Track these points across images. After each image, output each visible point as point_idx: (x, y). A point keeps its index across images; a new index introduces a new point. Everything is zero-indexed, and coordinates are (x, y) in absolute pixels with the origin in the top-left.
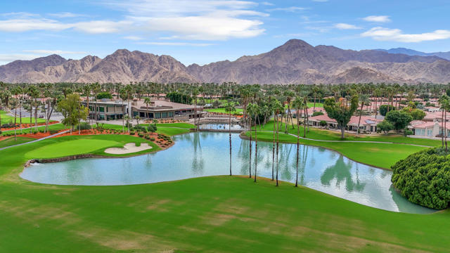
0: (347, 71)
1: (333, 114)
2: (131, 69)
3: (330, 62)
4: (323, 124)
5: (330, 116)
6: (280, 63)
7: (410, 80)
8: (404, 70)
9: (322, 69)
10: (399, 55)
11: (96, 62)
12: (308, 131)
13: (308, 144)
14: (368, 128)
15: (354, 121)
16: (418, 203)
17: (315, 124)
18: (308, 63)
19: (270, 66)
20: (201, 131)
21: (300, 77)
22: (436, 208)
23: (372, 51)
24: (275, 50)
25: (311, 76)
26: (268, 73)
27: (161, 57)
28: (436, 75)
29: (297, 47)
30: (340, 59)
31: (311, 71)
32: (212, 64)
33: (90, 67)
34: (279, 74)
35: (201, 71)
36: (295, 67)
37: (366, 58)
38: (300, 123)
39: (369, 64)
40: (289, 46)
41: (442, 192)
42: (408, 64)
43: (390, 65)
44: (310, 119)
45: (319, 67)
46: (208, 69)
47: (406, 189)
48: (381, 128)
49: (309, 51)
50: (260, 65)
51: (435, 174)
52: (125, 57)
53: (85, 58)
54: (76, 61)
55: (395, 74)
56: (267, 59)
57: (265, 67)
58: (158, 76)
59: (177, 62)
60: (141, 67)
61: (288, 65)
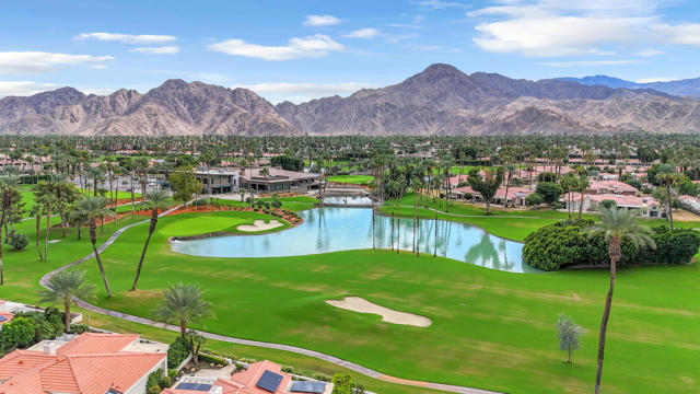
0: (517, 112)
1: (478, 187)
2: (189, 109)
3: (493, 99)
4: (468, 197)
5: (474, 189)
6: (417, 101)
7: (610, 126)
8: (601, 111)
9: (481, 109)
10: (596, 87)
11: (134, 100)
12: (452, 206)
13: (450, 219)
14: (517, 202)
15: (500, 194)
16: (537, 267)
17: (460, 196)
18: (460, 101)
19: (402, 105)
20: (327, 205)
21: (447, 122)
22: (550, 270)
23: (556, 80)
24: (409, 82)
25: (464, 120)
26: (399, 116)
27: (234, 92)
28: (649, 119)
29: (443, 76)
30: (507, 94)
31: (464, 113)
32: (313, 102)
33: (125, 106)
34: (416, 117)
35: (297, 113)
36: (440, 106)
37: (547, 92)
38: (442, 196)
39: (551, 101)
40: (431, 76)
41: (554, 256)
42: (608, 102)
43: (581, 103)
44: (453, 191)
45: (477, 106)
46: (307, 110)
47: (529, 256)
48: (530, 202)
49: (461, 82)
50: (387, 103)
51: (550, 243)
52: (180, 91)
53: (117, 93)
54: (102, 98)
55: (589, 118)
56: (397, 94)
57: (394, 107)
58: (231, 121)
59: (259, 98)
60: (204, 107)
61: (429, 103)
